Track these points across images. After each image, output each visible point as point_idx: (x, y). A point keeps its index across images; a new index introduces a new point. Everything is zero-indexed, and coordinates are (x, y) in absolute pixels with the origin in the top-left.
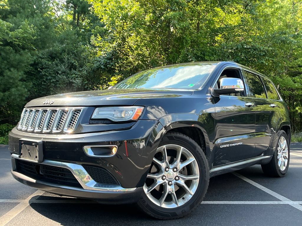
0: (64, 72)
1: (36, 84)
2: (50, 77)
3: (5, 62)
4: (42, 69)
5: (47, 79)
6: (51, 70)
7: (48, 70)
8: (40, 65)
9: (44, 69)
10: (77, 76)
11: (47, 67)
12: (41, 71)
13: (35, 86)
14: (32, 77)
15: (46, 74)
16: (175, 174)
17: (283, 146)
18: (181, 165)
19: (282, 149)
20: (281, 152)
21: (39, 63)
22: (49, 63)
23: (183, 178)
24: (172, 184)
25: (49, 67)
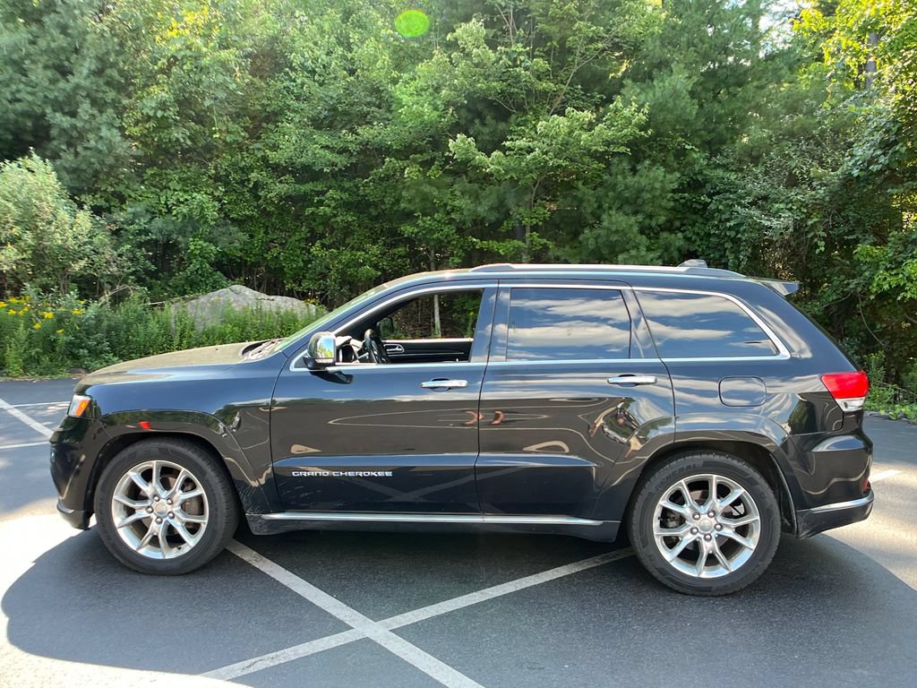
0: (765, 198)
1: (702, 234)
2: (727, 216)
3: (611, 194)
4: (710, 196)
5: (720, 221)
6: (732, 196)
7: (728, 194)
8: (708, 186)
9: (718, 193)
10: (790, 205)
11: (727, 187)
12: (710, 200)
13: (701, 240)
14: (694, 217)
15: (721, 207)
16: (169, 508)
17: (714, 504)
18: (180, 496)
19: (708, 513)
20: (706, 521)
21: (706, 181)
22: (733, 177)
23: (178, 518)
24: (161, 523)
25: (731, 188)
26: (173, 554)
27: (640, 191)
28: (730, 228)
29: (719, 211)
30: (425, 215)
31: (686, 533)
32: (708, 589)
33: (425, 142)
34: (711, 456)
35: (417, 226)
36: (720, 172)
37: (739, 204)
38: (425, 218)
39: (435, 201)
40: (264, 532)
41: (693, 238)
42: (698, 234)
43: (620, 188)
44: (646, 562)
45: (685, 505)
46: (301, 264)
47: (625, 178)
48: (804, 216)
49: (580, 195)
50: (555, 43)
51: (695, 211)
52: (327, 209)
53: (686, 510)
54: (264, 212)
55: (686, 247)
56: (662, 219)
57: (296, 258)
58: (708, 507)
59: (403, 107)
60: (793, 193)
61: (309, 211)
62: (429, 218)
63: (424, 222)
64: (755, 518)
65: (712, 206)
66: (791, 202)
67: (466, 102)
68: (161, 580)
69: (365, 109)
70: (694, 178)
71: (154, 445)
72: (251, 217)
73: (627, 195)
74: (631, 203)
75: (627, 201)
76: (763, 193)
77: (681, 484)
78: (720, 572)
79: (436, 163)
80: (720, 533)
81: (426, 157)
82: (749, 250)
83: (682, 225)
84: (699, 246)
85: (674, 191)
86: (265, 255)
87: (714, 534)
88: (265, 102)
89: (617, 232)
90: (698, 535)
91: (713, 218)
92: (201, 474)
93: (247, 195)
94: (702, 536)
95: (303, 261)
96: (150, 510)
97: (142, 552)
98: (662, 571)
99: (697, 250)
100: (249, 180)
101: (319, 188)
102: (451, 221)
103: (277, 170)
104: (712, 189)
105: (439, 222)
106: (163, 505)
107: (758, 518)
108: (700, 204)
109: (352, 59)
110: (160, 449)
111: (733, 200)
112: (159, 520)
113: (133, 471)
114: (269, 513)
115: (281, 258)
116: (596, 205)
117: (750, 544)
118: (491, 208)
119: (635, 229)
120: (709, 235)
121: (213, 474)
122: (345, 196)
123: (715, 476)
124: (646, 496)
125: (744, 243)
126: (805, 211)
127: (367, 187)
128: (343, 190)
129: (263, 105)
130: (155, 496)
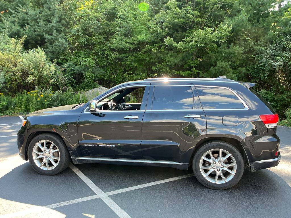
0: (274, 55)
1: (252, 68)
2: (260, 62)
3: (220, 55)
4: (255, 55)
5: (258, 63)
6: (262, 55)
7: (261, 54)
8: (255, 52)
9: (258, 54)
10: (282, 58)
11: (261, 52)
12: (255, 57)
13: (252, 70)
14: (250, 62)
15: (259, 59)
16: (49, 155)
17: (221, 159)
18: (52, 151)
19: (219, 162)
20: (218, 164)
21: (254, 50)
22: (263, 48)
23: (51, 158)
24: (47, 159)
25: (262, 52)
26: (50, 169)
27: (230, 54)
28: (262, 66)
29: (258, 60)
30: (159, 63)
31: (211, 168)
32: (218, 188)
33: (159, 40)
34: (219, 143)
35: (157, 67)
36: (259, 47)
37: (265, 57)
38: (159, 64)
39: (162, 59)
40: (77, 163)
41: (249, 70)
42: (251, 68)
43: (223, 53)
44: (197, 177)
45: (211, 159)
46: (121, 80)
47: (225, 50)
48: (287, 61)
49: (210, 56)
50: (202, 5)
51: (250, 60)
52: (128, 62)
53: (211, 161)
54: (110, 64)
55: (247, 73)
56: (238, 63)
57: (120, 78)
58: (219, 159)
59: (151, 28)
60: (284, 54)
61: (123, 63)
62: (160, 64)
63: (159, 66)
64: (234, 164)
65: (256, 59)
66: (283, 56)
67: (172, 26)
68: (46, 177)
69: (140, 30)
70: (250, 49)
71: (44, 135)
72: (106, 65)
73: (226, 55)
74: (227, 58)
75: (226, 57)
76: (273, 54)
77: (209, 152)
78: (222, 182)
79: (163, 46)
80: (223, 169)
81: (159, 44)
82: (268, 73)
83: (246, 65)
84: (251, 72)
85: (242, 54)
86: (111, 77)
87: (221, 169)
88: (110, 29)
89: (222, 67)
90: (215, 169)
91: (256, 62)
92: (58, 144)
93: (105, 58)
94: (217, 170)
95: (122, 78)
96: (43, 155)
97: (41, 168)
98: (203, 181)
99: (251, 73)
100: (105, 54)
101: (126, 56)
102: (168, 65)
103: (114, 50)
104: (256, 52)
105: (164, 65)
106: (47, 154)
107: (236, 164)
108: (252, 58)
109: (135, 14)
110: (46, 136)
111: (263, 56)
112: (46, 158)
113: (39, 143)
114: (78, 157)
115: (115, 78)
116: (215, 59)
117: (233, 173)
118: (180, 61)
119: (228, 67)
120: (255, 68)
121: (61, 145)
122: (134, 58)
123: (221, 149)
124: (197, 155)
125: (266, 71)
126: (288, 59)
127: (141, 55)
128: (134, 56)
129: (110, 30)
130: (45, 151)
